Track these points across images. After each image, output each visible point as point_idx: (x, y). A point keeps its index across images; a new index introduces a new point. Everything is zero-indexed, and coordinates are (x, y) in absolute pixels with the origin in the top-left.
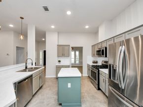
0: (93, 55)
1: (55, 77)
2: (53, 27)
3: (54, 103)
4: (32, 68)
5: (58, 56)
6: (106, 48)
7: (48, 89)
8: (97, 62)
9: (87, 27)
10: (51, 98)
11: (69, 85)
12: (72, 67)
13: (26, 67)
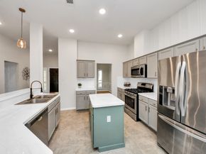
0: (125, 76)
1: (75, 108)
2: (72, 31)
3: (84, 148)
4: (40, 97)
5: (78, 77)
6: (146, 66)
7: (69, 127)
8: (129, 85)
9: (120, 36)
10: (78, 141)
11: (109, 119)
12: (98, 93)
13: (31, 96)
